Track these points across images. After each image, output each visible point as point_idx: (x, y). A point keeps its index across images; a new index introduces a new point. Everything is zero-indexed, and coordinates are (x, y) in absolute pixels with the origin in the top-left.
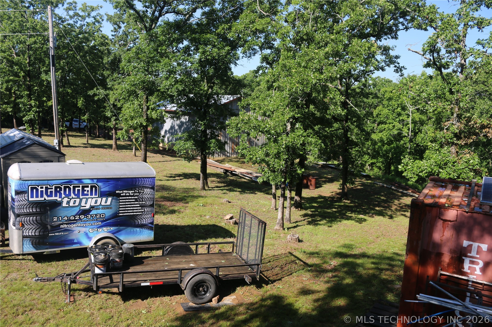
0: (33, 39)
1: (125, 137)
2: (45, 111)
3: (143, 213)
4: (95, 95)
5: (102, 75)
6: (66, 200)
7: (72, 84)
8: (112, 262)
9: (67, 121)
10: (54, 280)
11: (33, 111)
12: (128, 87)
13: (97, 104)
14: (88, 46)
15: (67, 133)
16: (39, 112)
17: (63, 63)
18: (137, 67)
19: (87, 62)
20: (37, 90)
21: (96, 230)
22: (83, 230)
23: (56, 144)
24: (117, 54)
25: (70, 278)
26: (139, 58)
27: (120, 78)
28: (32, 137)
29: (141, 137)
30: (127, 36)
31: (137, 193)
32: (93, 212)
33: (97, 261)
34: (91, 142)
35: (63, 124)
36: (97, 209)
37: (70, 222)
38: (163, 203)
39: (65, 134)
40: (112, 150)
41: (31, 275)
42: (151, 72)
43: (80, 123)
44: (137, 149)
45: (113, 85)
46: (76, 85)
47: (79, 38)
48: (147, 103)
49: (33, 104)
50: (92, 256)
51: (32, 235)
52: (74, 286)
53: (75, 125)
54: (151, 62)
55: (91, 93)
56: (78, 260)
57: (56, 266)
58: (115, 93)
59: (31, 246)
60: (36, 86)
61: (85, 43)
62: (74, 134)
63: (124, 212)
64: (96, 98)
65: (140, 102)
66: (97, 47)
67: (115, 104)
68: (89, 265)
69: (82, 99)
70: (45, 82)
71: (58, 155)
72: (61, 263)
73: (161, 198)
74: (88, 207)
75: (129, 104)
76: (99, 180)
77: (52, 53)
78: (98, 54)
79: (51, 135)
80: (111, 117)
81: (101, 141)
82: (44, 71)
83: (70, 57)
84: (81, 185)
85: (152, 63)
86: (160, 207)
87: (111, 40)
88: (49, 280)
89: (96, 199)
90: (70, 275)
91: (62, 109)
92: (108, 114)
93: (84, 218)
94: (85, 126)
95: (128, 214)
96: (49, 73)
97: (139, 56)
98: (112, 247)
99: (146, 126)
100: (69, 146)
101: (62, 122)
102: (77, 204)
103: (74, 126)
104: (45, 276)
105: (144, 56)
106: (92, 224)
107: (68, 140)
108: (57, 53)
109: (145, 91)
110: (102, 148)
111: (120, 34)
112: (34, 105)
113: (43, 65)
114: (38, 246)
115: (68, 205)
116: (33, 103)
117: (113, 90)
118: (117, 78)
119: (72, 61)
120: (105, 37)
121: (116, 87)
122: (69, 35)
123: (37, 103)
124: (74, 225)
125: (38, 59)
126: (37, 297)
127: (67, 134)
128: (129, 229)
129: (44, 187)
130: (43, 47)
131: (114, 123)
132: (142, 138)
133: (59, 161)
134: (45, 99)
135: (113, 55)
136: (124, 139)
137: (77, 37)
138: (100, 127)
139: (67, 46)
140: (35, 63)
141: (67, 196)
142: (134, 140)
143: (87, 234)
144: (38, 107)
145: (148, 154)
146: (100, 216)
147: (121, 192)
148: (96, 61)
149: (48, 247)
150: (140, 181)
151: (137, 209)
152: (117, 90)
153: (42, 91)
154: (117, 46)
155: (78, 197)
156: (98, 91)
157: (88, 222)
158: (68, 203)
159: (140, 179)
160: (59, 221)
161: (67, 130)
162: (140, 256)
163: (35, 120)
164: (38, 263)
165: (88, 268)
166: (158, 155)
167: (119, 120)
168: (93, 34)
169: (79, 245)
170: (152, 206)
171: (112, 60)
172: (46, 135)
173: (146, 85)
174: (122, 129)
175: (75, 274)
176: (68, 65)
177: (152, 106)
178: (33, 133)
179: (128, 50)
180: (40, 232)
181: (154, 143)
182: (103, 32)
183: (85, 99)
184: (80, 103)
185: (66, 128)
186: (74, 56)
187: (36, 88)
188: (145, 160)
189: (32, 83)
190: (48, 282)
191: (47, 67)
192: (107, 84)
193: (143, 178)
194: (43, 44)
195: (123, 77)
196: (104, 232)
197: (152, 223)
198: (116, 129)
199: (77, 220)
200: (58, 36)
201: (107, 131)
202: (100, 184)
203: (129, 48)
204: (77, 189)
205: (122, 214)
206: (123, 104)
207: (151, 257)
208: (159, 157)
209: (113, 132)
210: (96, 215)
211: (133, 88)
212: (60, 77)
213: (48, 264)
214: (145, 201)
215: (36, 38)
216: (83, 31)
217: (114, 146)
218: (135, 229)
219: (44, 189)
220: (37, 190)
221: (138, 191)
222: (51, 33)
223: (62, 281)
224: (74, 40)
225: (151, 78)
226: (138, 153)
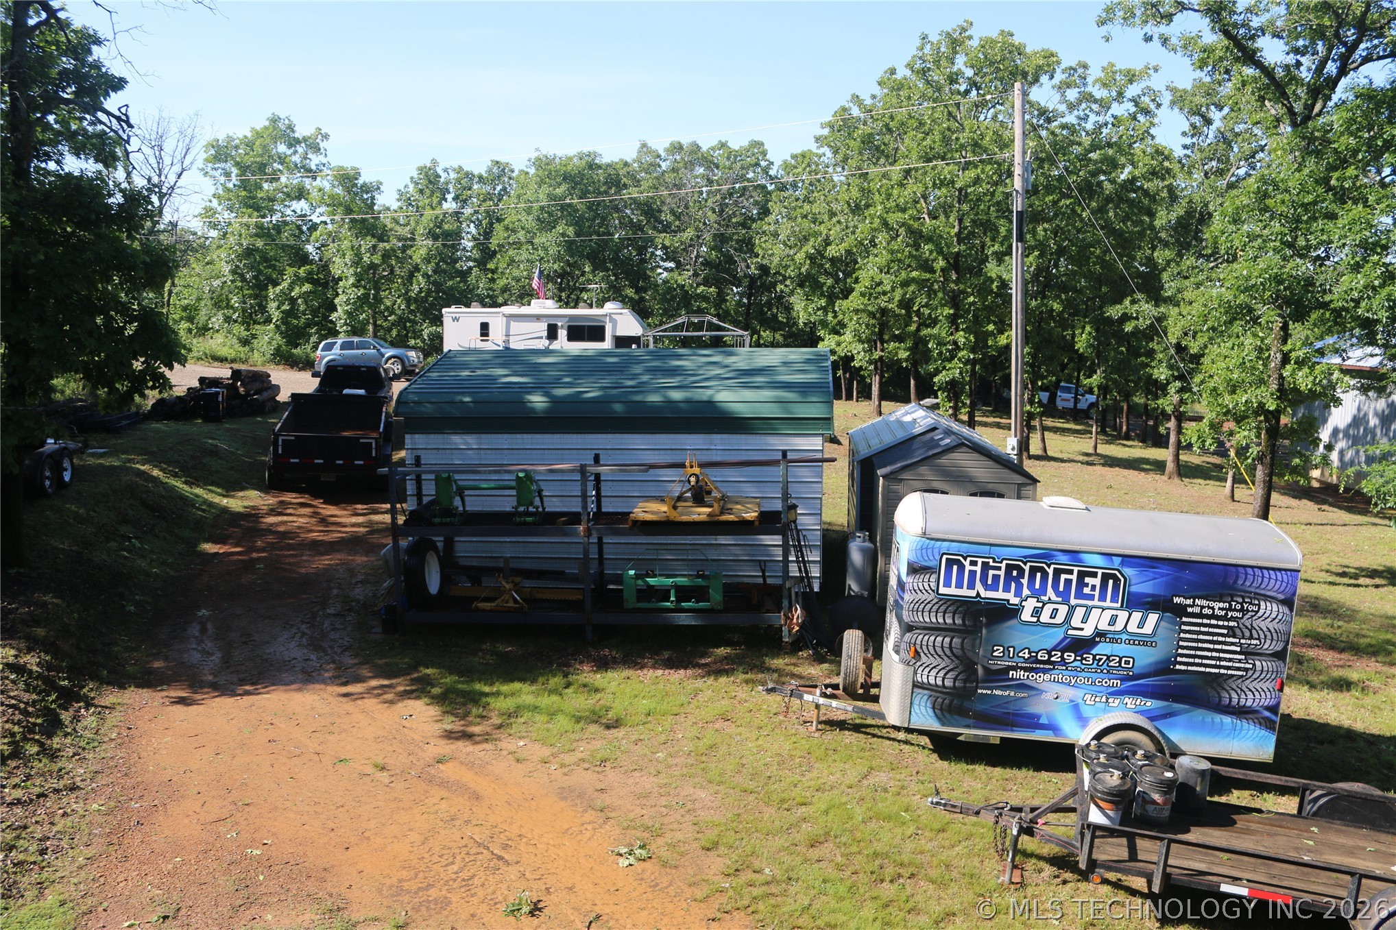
0: (971, 174)
1: (1209, 441)
2: (987, 361)
3: (1250, 673)
4: (1126, 318)
5: (1150, 261)
6: (1031, 604)
7: (1064, 288)
8: (1140, 800)
9: (1044, 388)
10: (977, 813)
11: (960, 360)
12: (1228, 296)
13: (1129, 343)
14: (1113, 182)
15: (1041, 420)
16: (974, 362)
17: (1045, 230)
18: (1260, 236)
19: (1108, 228)
20: (974, 303)
21: (1104, 699)
22: (1068, 693)
23: (1013, 449)
24: (1196, 198)
25: (1021, 818)
26: (1266, 209)
27: (1202, 271)
28: (955, 426)
29: (1259, 444)
30: (1229, 144)
31: (1235, 610)
32: (1102, 649)
33: (1099, 787)
34: (1105, 449)
35: (1033, 396)
36: (1113, 641)
37: (1035, 664)
38: (1311, 653)
39: (1036, 423)
40: (1165, 478)
41: (922, 787)
42: (1303, 248)
43: (1076, 394)
44: (1238, 480)
45: (1179, 291)
46: (1075, 291)
47: (1090, 160)
48: (1285, 342)
49: (962, 341)
50: (1086, 771)
51: (936, 685)
52: (1026, 842)
53: (1064, 400)
54: (1305, 218)
55: (1114, 312)
56: (1045, 775)
57: (984, 777)
58: (1184, 313)
59: (930, 711)
60: (973, 294)
61: (1104, 173)
62: (1059, 424)
63: (1191, 660)
64: (1128, 328)
65: (1262, 340)
66: (1139, 184)
67: (1184, 343)
68: (1074, 793)
69: (1088, 328)
70: (995, 284)
71: (1019, 479)
72: (998, 771)
73: (1307, 636)
74: (1088, 631)
75: (1229, 344)
76: (1128, 559)
77: (1018, 205)
78: (1140, 202)
79: (998, 426)
80: (1168, 383)
81: (1132, 450)
82: (993, 253)
83: (1064, 214)
84: (1076, 569)
85: (1307, 222)
86: (1300, 663)
87: (1180, 162)
88: (963, 811)
89: (1115, 612)
90: (1019, 810)
91: (1034, 356)
92: (1161, 373)
93: (1075, 660)
94: (1092, 405)
95: (1202, 669)
96: (1007, 258)
97: (1270, 202)
98: (1146, 757)
99: (1277, 414)
100: (1045, 457)
101: (1032, 391)
102: (1060, 618)
103: (1060, 404)
104: (957, 798)
105: (1283, 202)
106: (1094, 682)
107: (1043, 440)
108: (1031, 206)
109: (1280, 307)
110: (1135, 469)
111: (1208, 141)
112: (964, 344)
113: (993, 239)
114: (947, 715)
115: (1035, 619)
116: (961, 337)
117: (1178, 305)
118: (1193, 268)
119: (1067, 225)
120: (1163, 154)
121: (1188, 295)
122: (1064, 155)
123: (972, 338)
124: (1047, 677)
125: (982, 224)
126: (929, 846)
127: (1041, 424)
128: (1200, 714)
129: (980, 561)
130: (994, 191)
131: (1176, 398)
132: (1259, 449)
133: (1019, 497)
134: (991, 327)
135: (1184, 203)
136: (1202, 448)
137: (1083, 158)
138: (1132, 408)
139: (1057, 187)
140: (972, 233)
141: (1037, 594)
142: (1232, 453)
143: (1076, 708)
144: (973, 350)
145: (1275, 497)
146: (1120, 662)
147: (1189, 602)
148: (1133, 221)
149: (970, 721)
150: (1250, 578)
151: (1230, 660)
152: (1191, 303)
153: (986, 308)
154: (1198, 176)
155: (1066, 601)
156: (1136, 307)
157: (1084, 674)
158: (1037, 612)
159: (1250, 571)
160: (1006, 658)
161: (1042, 414)
162: (1223, 799)
163: (963, 384)
164: (941, 759)
165: (1070, 803)
166: (1305, 502)
167: (1190, 390)
168: (1130, 146)
169: (1051, 732)
170: (1280, 655)
171: (1179, 219)
172: (985, 425)
173: (1285, 289)
174: (1199, 419)
175: (1033, 810)
176: (1056, 236)
177: (1301, 353)
178: (955, 416)
179: (1231, 186)
180: (955, 679)
181: (1298, 466)
182: (1157, 141)
183: (1097, 330)
184: (1083, 340)
185: (1039, 407)
186: (1073, 211)
187: (971, 299)
188: (1264, 515)
189: (962, 287)
190: (961, 816)
191: (1002, 244)
192: (1162, 288)
193: (1261, 568)
194: (996, 184)
195: (1212, 265)
196: (1126, 710)
197: (1274, 709)
198: (1181, 418)
199: (1053, 663)
200: (1037, 158)
201: (1151, 423)
202: (1129, 572)
203: (1233, 179)
204: (1063, 577)
205: (1183, 668)
206: (1206, 347)
207: (1259, 811)
208: (1306, 509)
209: (1172, 424)
210: (1108, 657)
211: (1243, 298)
212: (1032, 269)
213: (964, 766)
214: (1259, 639)
215: (979, 171)
216: (1101, 141)
217: (1170, 466)
218: (1218, 718)
219: (978, 569)
220: (961, 568)
221: (1238, 606)
222: (1018, 155)
223: (997, 822)
224: (1075, 167)
225: (1305, 267)
226: (1241, 492)
